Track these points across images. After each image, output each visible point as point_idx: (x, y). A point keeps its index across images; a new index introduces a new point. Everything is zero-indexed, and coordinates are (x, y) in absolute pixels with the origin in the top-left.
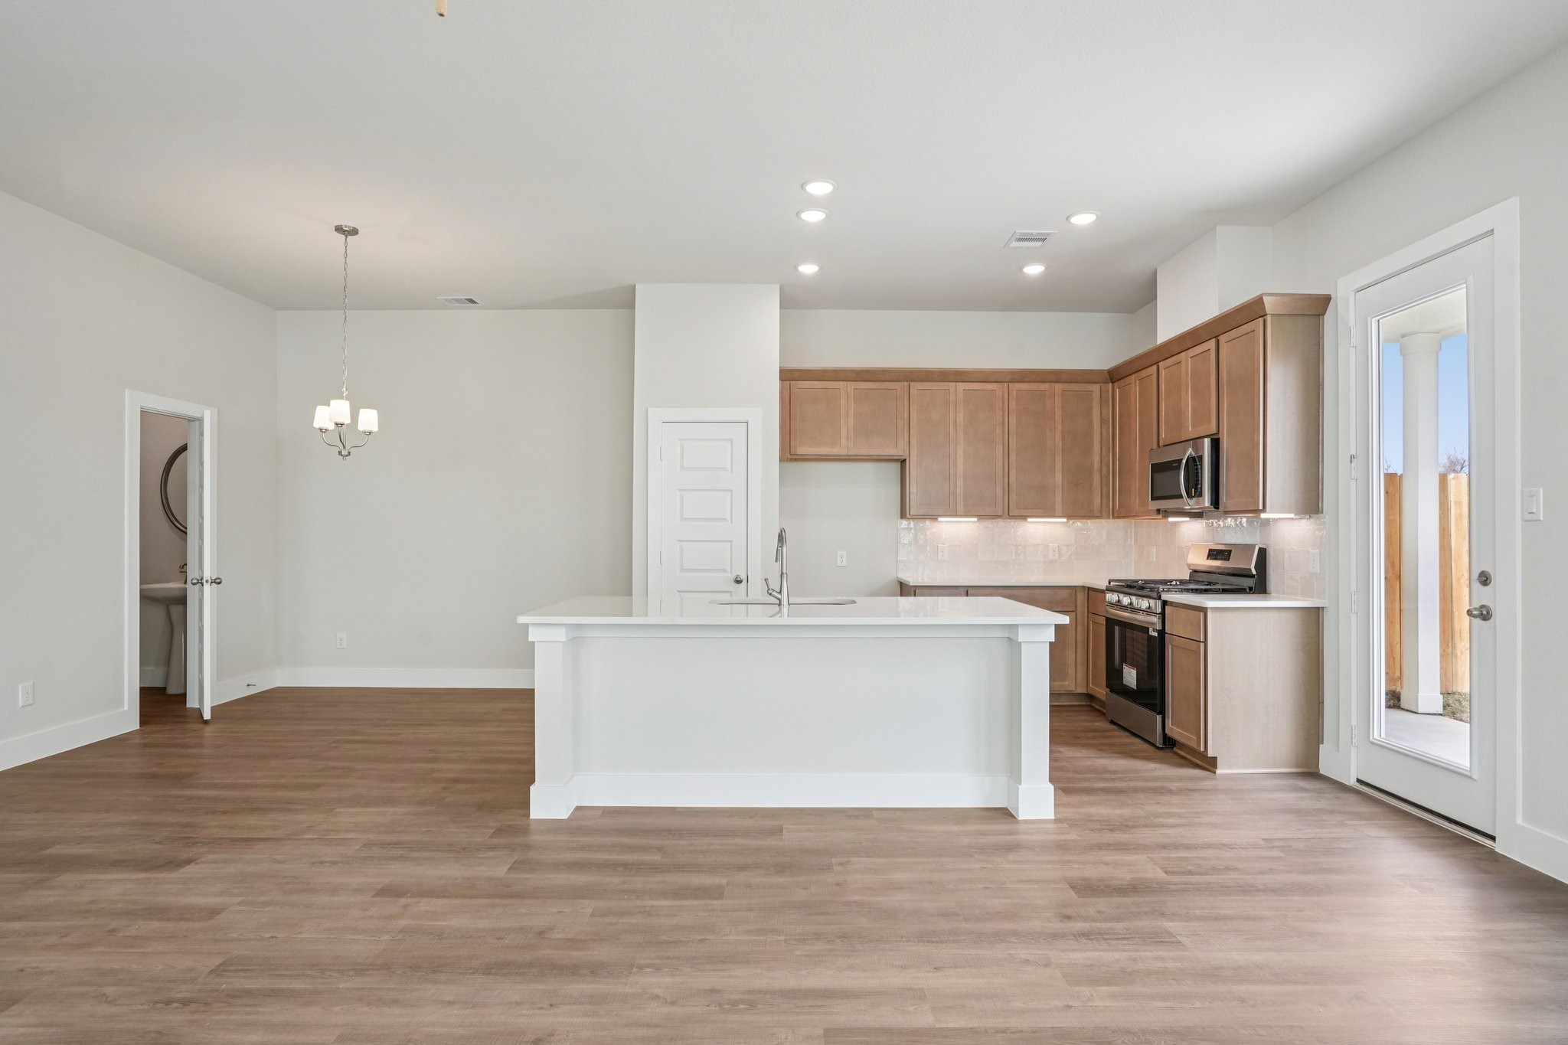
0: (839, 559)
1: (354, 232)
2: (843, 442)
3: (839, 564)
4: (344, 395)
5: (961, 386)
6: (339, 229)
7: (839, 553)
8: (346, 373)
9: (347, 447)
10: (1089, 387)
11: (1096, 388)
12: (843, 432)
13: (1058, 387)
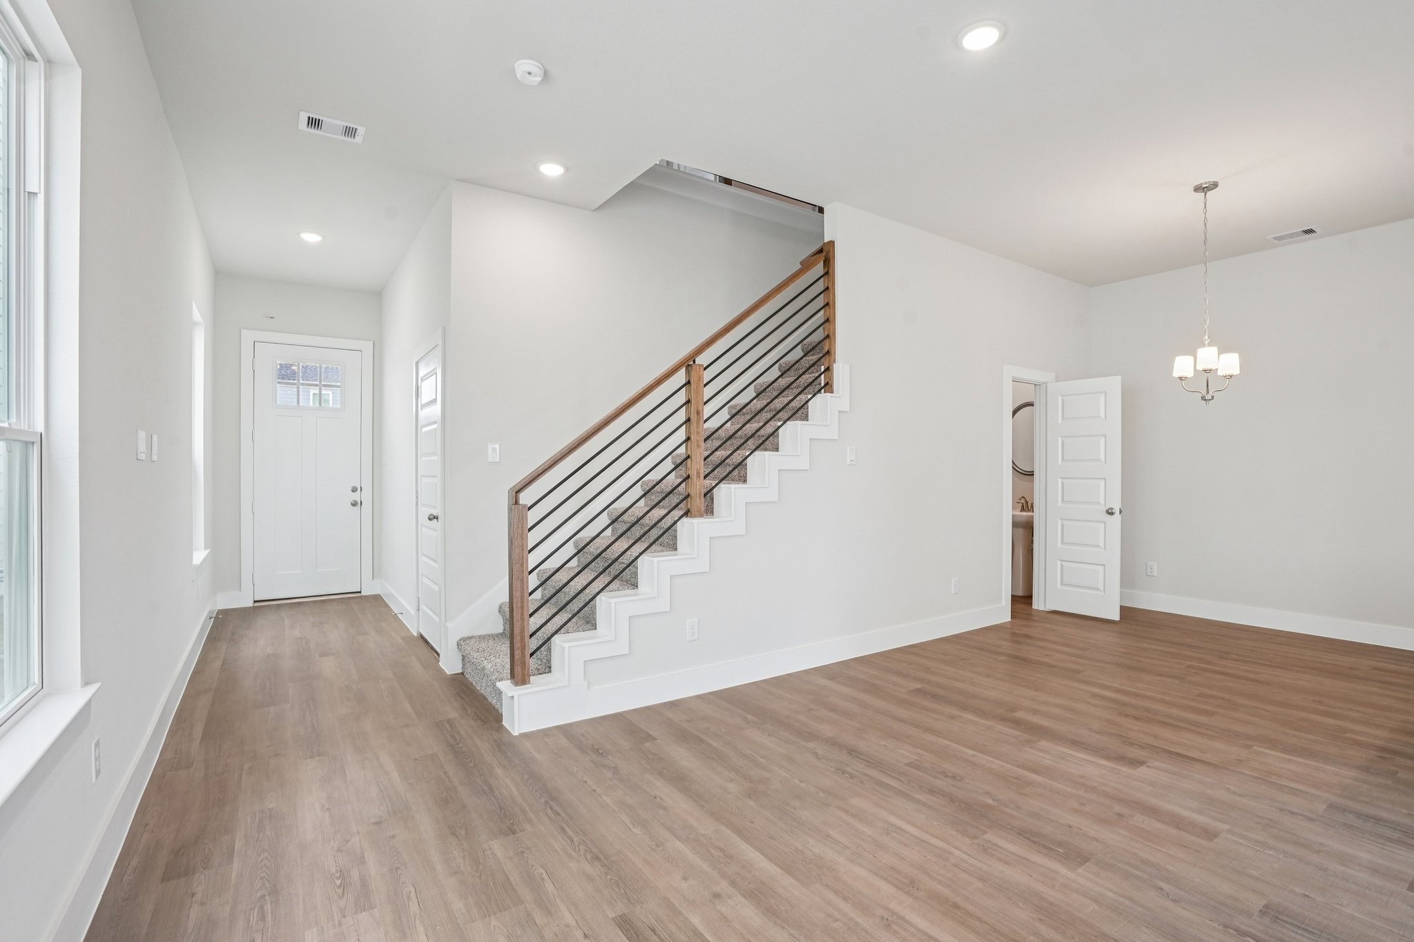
1: (1213, 187)
4: (1206, 343)
6: (1198, 189)
8: (1208, 322)
9: (1211, 393)
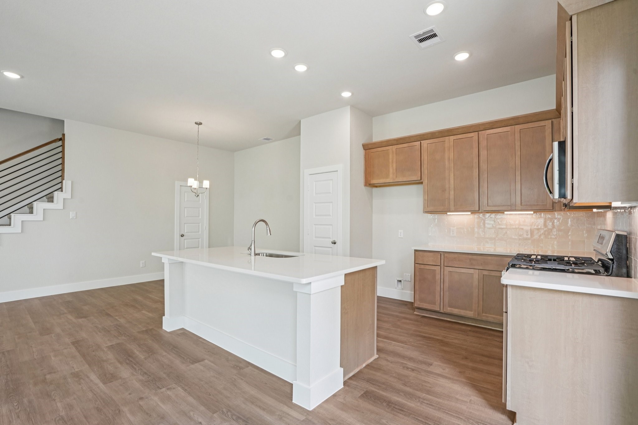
0: (399, 234)
1: (201, 124)
2: (391, 175)
3: (400, 236)
5: (452, 138)
6: (196, 123)
7: (400, 231)
10: (542, 123)
11: (548, 123)
12: (391, 170)
13: (518, 127)
